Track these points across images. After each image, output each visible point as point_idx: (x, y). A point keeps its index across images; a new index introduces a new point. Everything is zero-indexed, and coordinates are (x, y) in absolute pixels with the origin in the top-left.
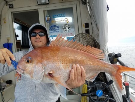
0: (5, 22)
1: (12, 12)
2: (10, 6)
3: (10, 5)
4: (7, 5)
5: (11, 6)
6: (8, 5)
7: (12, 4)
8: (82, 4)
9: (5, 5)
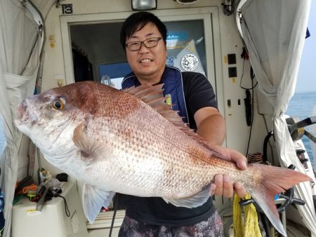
0: (52, 45)
1: (68, 23)
2: (65, 10)
3: (65, 6)
4: (57, 7)
5: (68, 9)
6: (61, 7)
7: (70, 6)
8: (223, 15)
9: (54, 6)
